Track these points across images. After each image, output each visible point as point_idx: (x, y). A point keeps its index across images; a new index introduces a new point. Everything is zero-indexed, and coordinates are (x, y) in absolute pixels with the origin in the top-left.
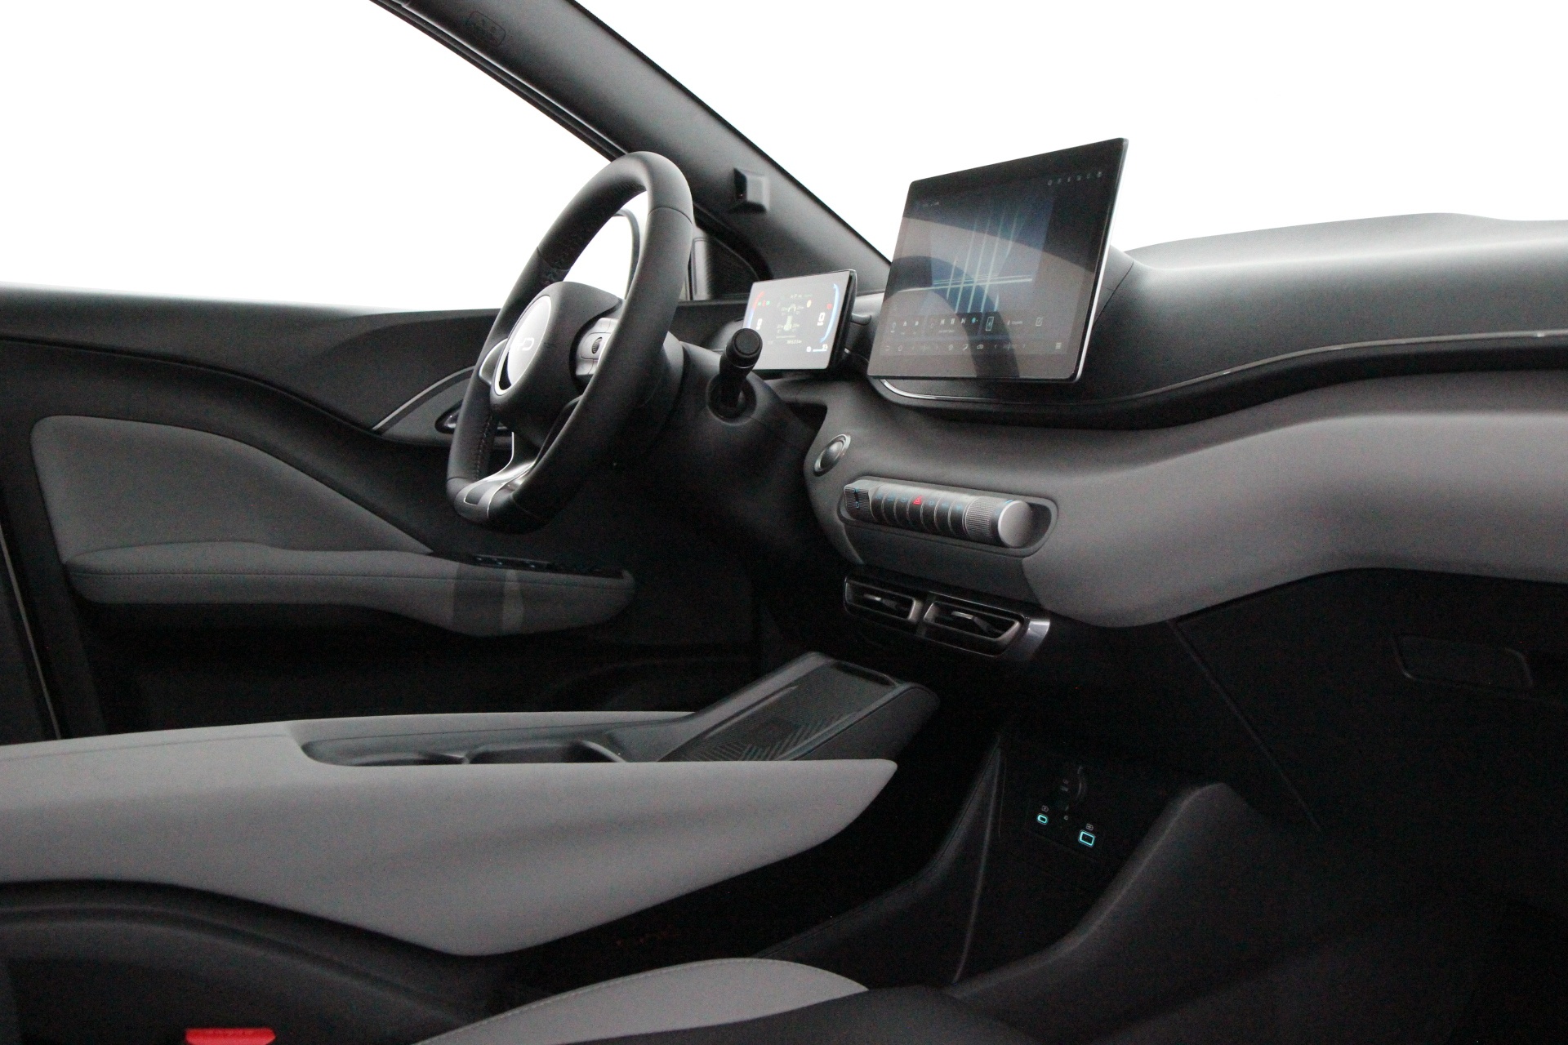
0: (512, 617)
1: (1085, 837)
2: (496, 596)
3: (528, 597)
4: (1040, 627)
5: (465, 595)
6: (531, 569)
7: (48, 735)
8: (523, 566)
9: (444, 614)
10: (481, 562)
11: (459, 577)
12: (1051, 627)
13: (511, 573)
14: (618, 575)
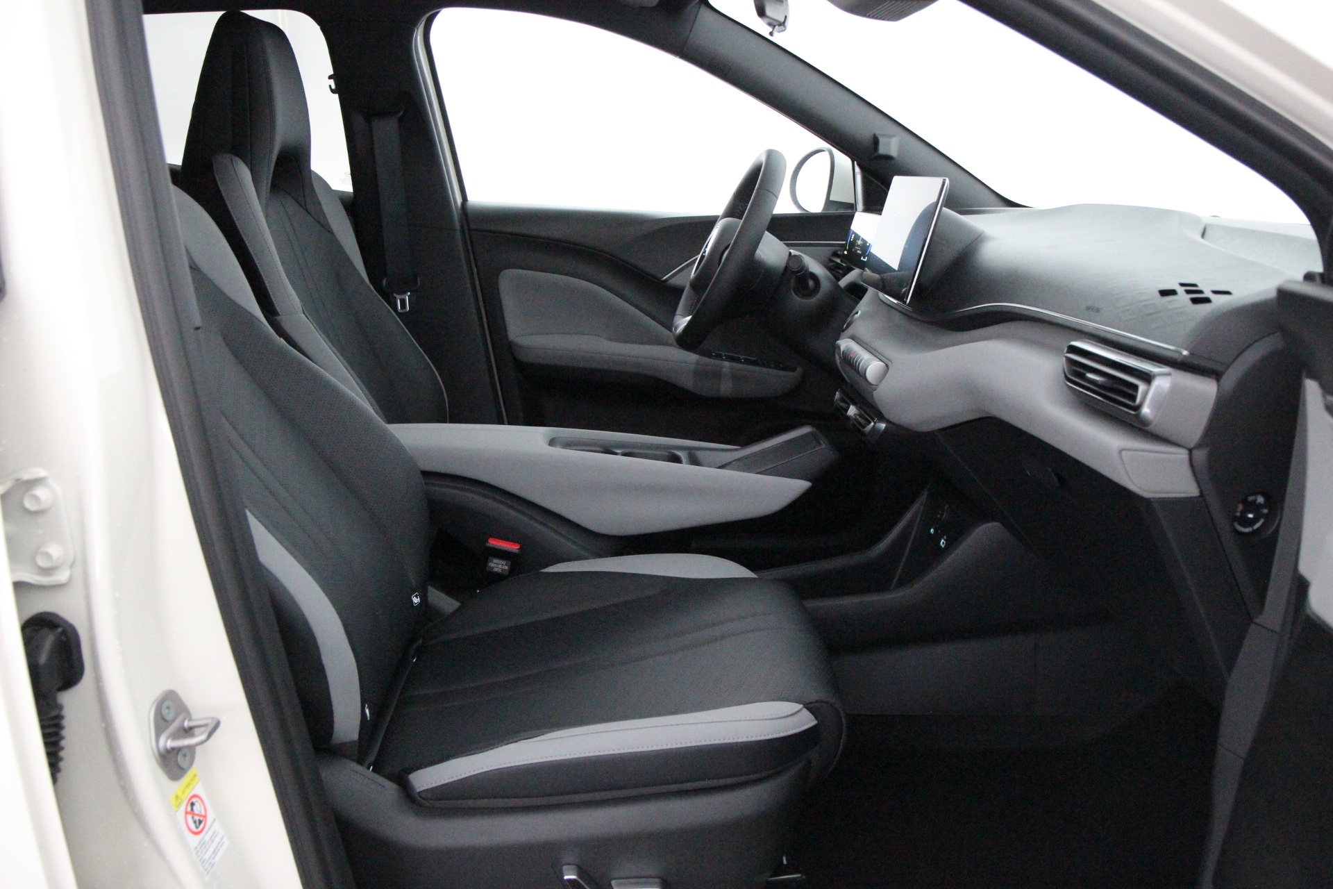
0: (726, 388)
1: (942, 543)
2: (717, 375)
3: (735, 377)
4: (883, 426)
5: (699, 373)
6: (741, 363)
7: (500, 421)
8: (737, 360)
9: (688, 382)
10: (714, 356)
11: (698, 363)
12: (886, 427)
13: (726, 364)
14: (793, 370)
